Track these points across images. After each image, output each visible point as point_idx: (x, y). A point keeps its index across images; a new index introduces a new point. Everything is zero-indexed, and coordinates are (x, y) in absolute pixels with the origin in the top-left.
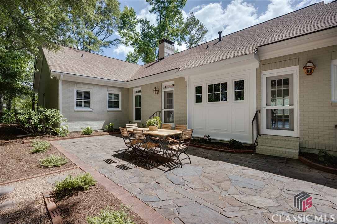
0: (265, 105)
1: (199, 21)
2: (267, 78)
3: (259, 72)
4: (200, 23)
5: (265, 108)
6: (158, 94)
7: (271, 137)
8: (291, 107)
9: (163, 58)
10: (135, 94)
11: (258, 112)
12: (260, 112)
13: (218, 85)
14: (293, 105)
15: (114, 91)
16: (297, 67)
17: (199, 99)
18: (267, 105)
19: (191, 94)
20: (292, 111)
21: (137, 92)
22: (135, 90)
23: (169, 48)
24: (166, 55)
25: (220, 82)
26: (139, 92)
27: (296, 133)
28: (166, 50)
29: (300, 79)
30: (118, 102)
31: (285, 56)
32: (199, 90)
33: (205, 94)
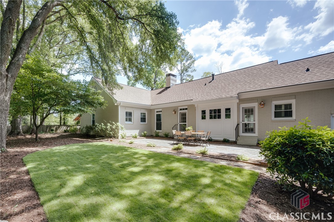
0: (241, 121)
1: (189, 53)
2: (242, 108)
3: (238, 105)
4: (189, 54)
5: (241, 122)
6: (175, 114)
7: (245, 137)
8: (254, 122)
9: (170, 87)
10: (156, 113)
11: (238, 125)
12: (239, 124)
13: (216, 110)
14: (255, 121)
15: (143, 111)
16: (257, 103)
17: (204, 118)
18: (243, 121)
19: (199, 115)
20: (254, 124)
21: (157, 112)
22: (156, 110)
23: (173, 80)
24: (171, 85)
25: (217, 108)
26: (159, 112)
27: (256, 134)
28: (171, 82)
29: (258, 109)
30: (145, 118)
31: (251, 98)
32: (204, 112)
33: (208, 115)
